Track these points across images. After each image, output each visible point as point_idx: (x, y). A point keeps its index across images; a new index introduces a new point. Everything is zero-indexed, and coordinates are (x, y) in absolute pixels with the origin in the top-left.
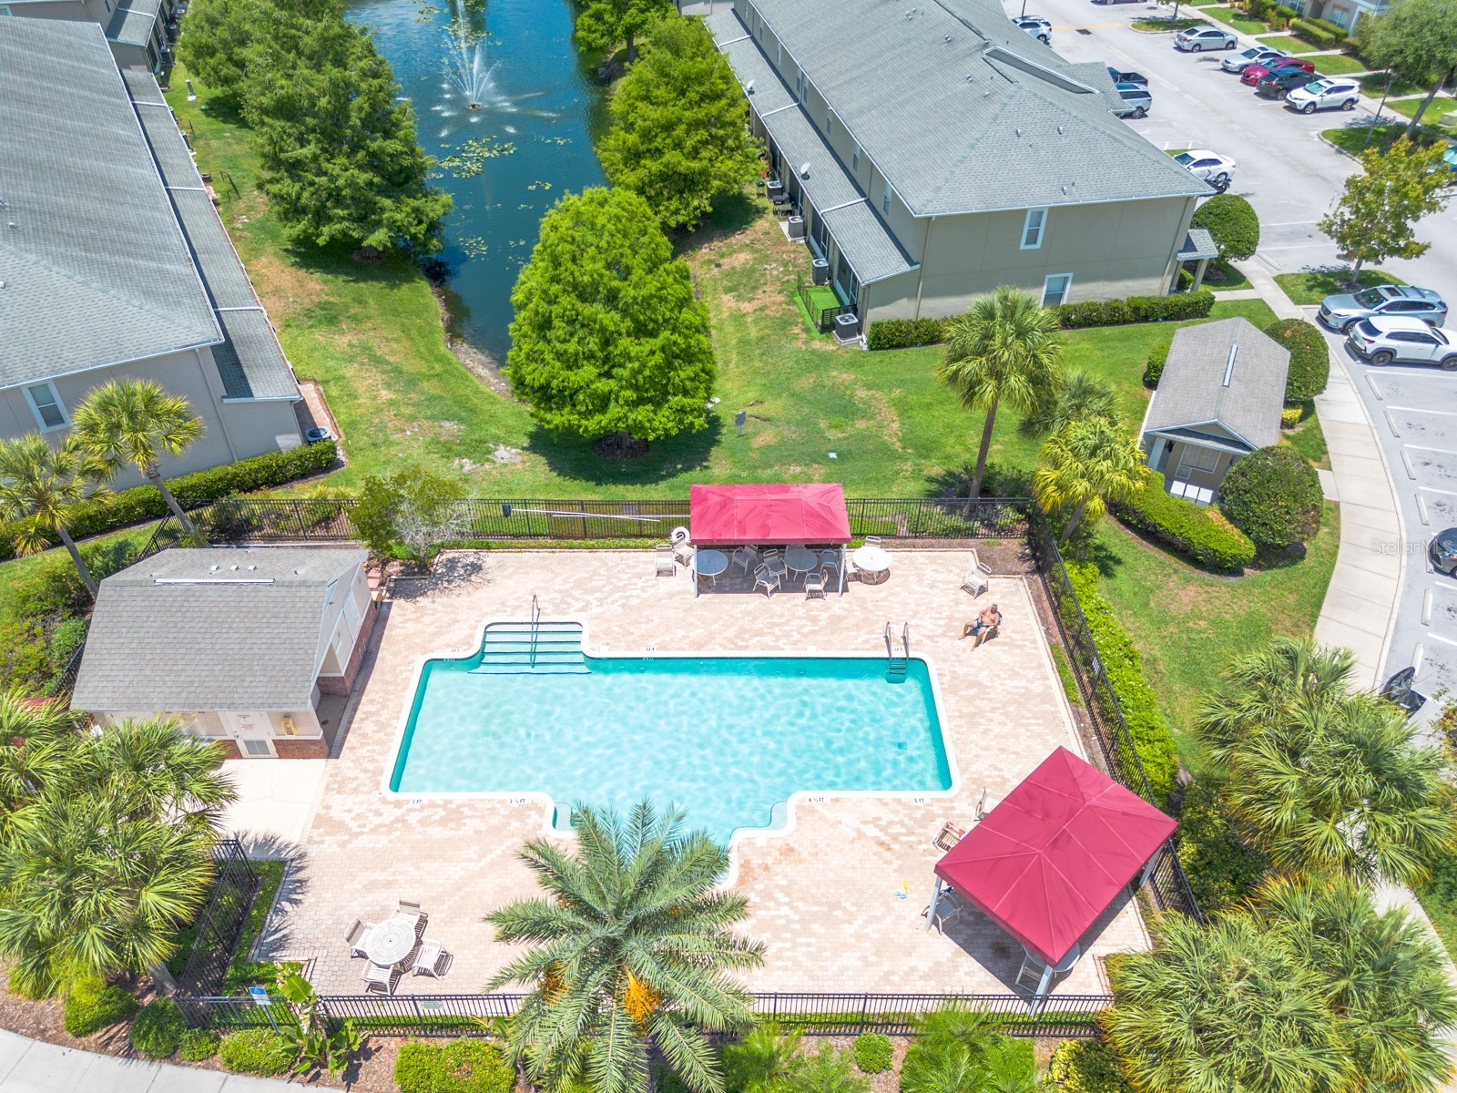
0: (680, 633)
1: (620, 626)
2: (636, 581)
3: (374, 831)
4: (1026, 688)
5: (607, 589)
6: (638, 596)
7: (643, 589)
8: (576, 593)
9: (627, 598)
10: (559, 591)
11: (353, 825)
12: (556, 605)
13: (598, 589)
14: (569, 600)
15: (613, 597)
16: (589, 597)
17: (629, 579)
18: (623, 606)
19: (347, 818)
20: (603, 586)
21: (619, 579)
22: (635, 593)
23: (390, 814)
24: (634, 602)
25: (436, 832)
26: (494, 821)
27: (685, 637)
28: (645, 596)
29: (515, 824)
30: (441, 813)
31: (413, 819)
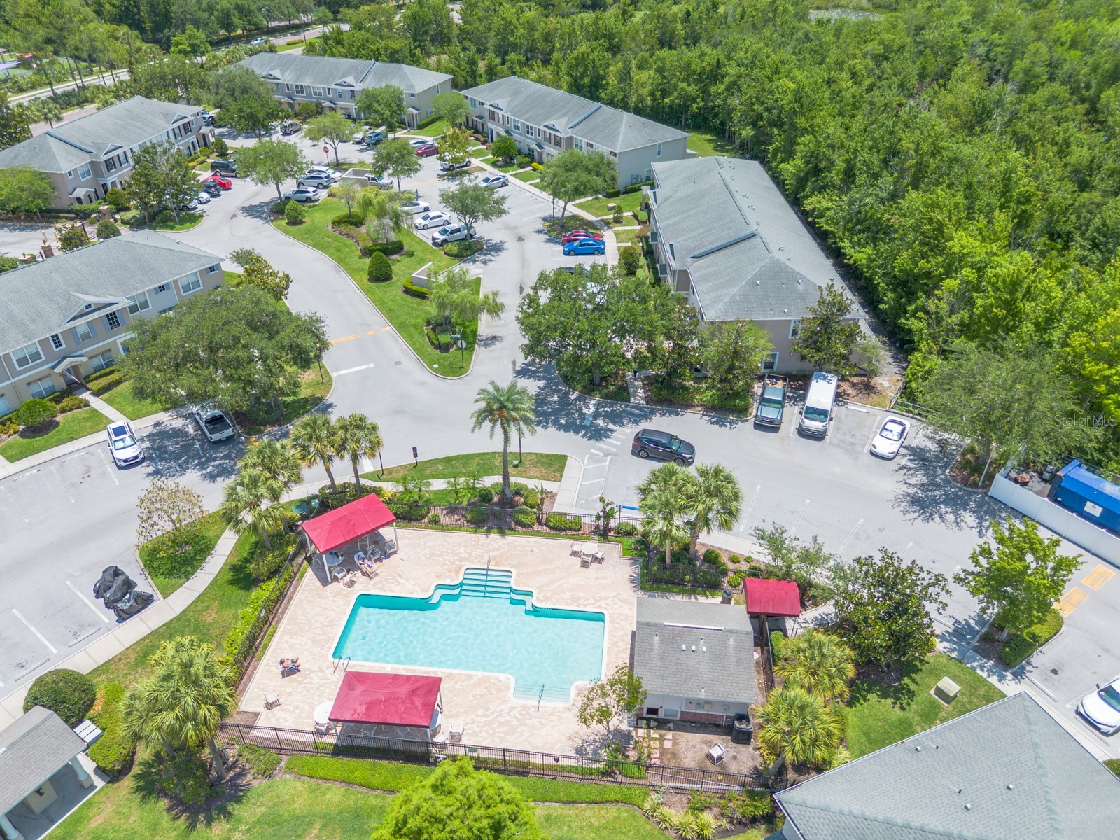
0: (458, 686)
1: (492, 694)
2: (477, 730)
3: (607, 598)
4: (292, 638)
5: (496, 724)
6: (477, 716)
7: (474, 721)
8: (515, 723)
9: (485, 716)
10: (526, 725)
11: (617, 601)
12: (528, 714)
13: (502, 724)
14: (520, 717)
15: (493, 716)
16: (508, 718)
17: (481, 732)
18: (488, 709)
19: (620, 604)
20: (498, 727)
21: (487, 732)
22: (479, 719)
23: (603, 603)
24: (481, 712)
25: (581, 594)
26: (557, 597)
27: (456, 683)
28: (473, 716)
29: (549, 595)
30: (580, 602)
31: (592, 601)
